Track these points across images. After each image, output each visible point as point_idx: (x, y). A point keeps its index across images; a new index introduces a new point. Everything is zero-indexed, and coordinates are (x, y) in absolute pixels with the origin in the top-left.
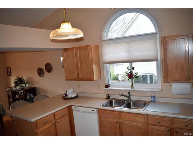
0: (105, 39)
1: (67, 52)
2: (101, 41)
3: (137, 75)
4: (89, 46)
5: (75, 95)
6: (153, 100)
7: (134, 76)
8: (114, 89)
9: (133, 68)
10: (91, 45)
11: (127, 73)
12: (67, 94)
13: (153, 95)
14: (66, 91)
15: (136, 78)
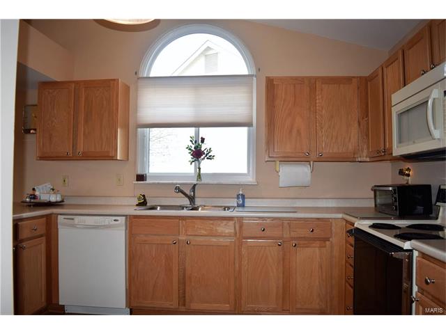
0: (145, 76)
1: (51, 91)
2: (138, 79)
3: (210, 154)
4: (114, 80)
5: (59, 199)
6: (241, 202)
7: (204, 156)
8: (158, 184)
9: (203, 140)
10: (118, 80)
11: (190, 149)
12: (37, 193)
13: (241, 193)
14: (34, 189)
15: (208, 158)
